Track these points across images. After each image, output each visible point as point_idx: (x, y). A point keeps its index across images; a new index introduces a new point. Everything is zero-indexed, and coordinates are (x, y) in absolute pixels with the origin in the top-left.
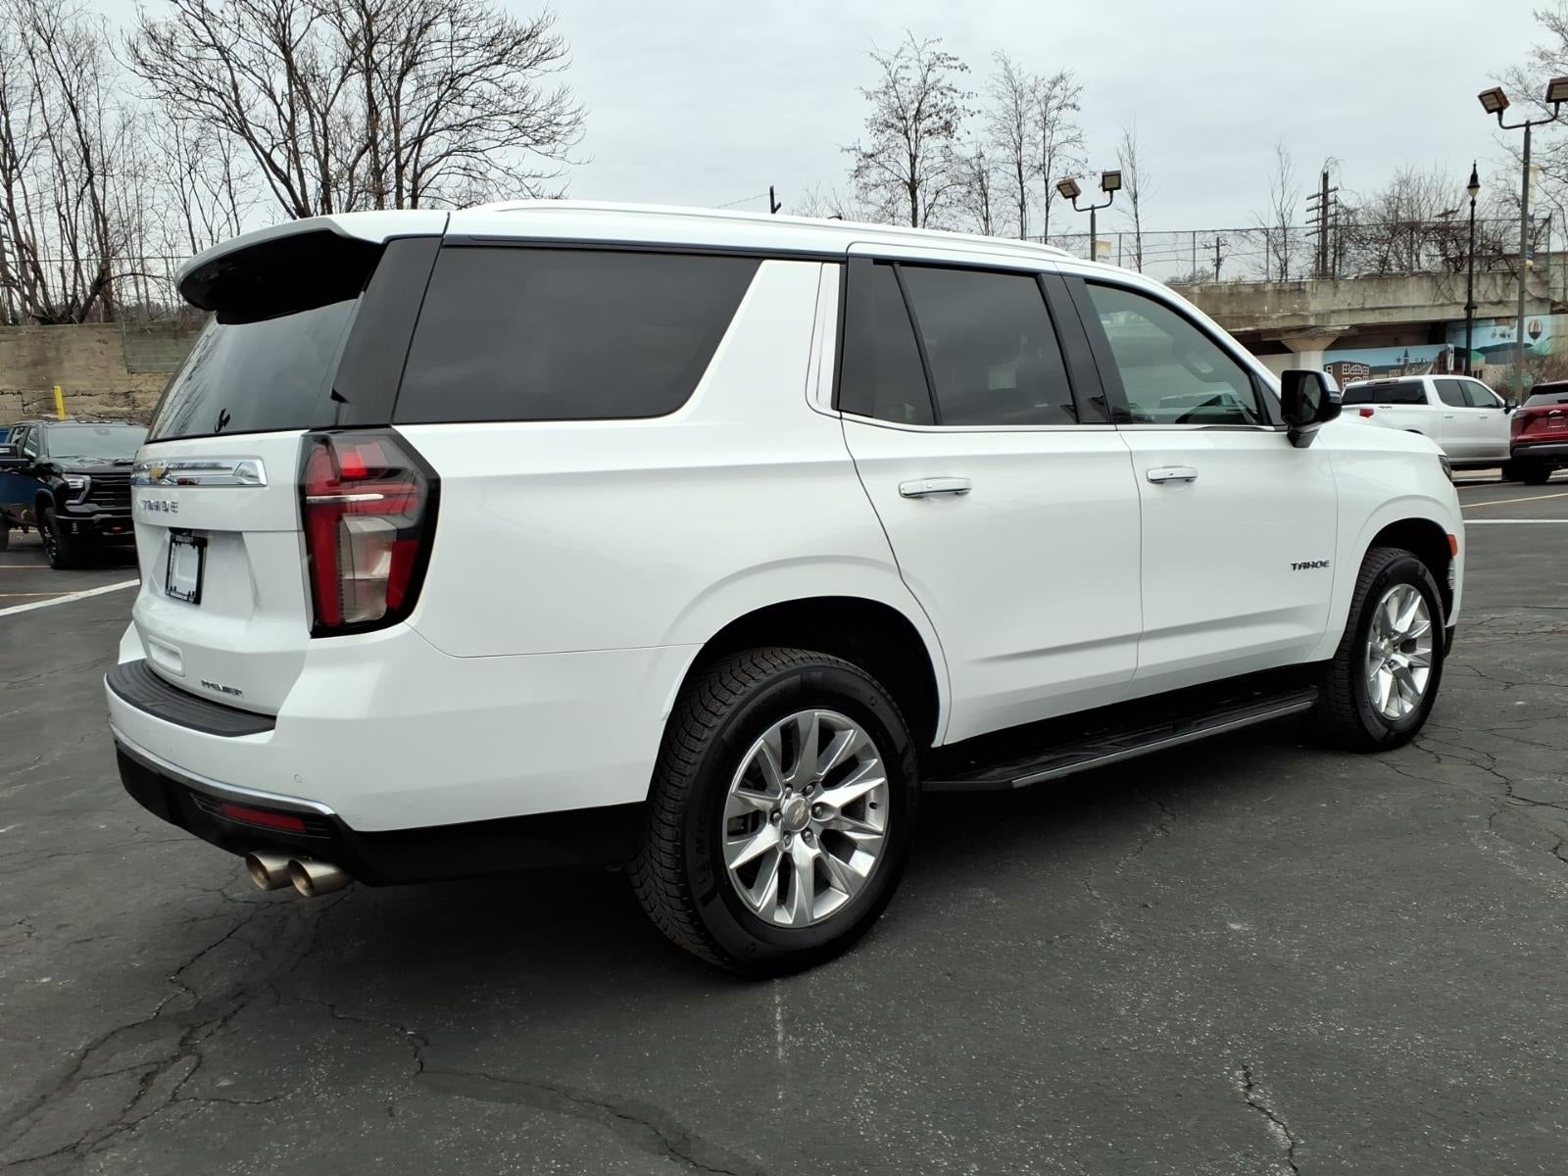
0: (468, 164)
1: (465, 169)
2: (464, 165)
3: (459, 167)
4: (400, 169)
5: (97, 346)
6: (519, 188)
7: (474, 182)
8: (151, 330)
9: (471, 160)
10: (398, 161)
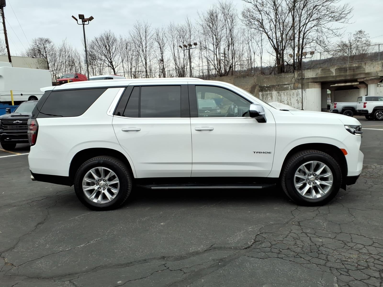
0: (318, 29)
1: (317, 30)
2: (316, 29)
3: (315, 30)
4: (300, 32)
5: (229, 80)
6: (332, 33)
7: (319, 33)
8: (239, 77)
9: (319, 28)
10: (299, 30)
